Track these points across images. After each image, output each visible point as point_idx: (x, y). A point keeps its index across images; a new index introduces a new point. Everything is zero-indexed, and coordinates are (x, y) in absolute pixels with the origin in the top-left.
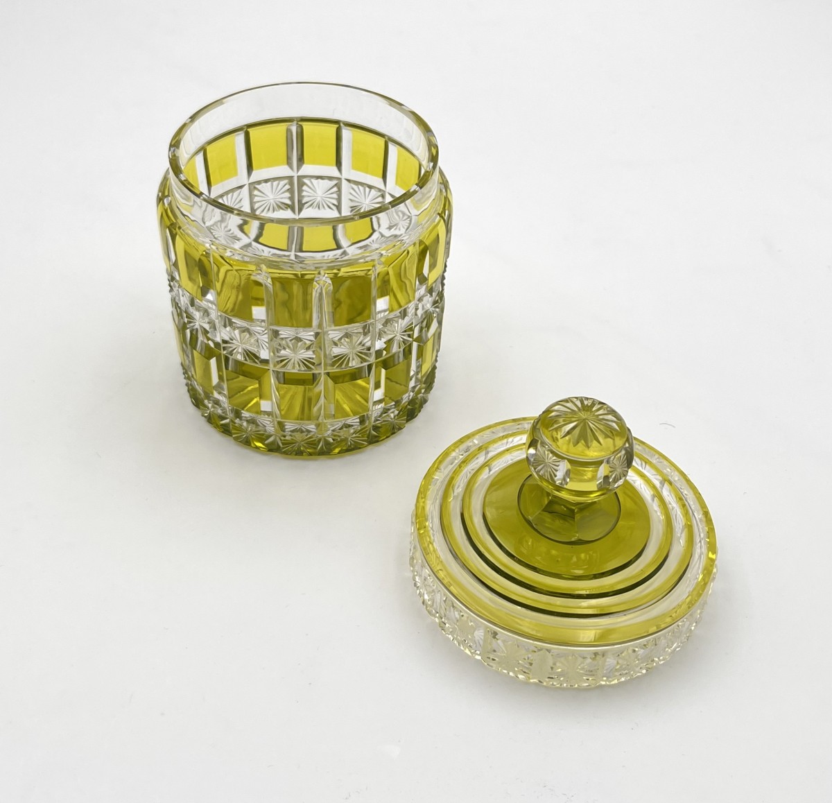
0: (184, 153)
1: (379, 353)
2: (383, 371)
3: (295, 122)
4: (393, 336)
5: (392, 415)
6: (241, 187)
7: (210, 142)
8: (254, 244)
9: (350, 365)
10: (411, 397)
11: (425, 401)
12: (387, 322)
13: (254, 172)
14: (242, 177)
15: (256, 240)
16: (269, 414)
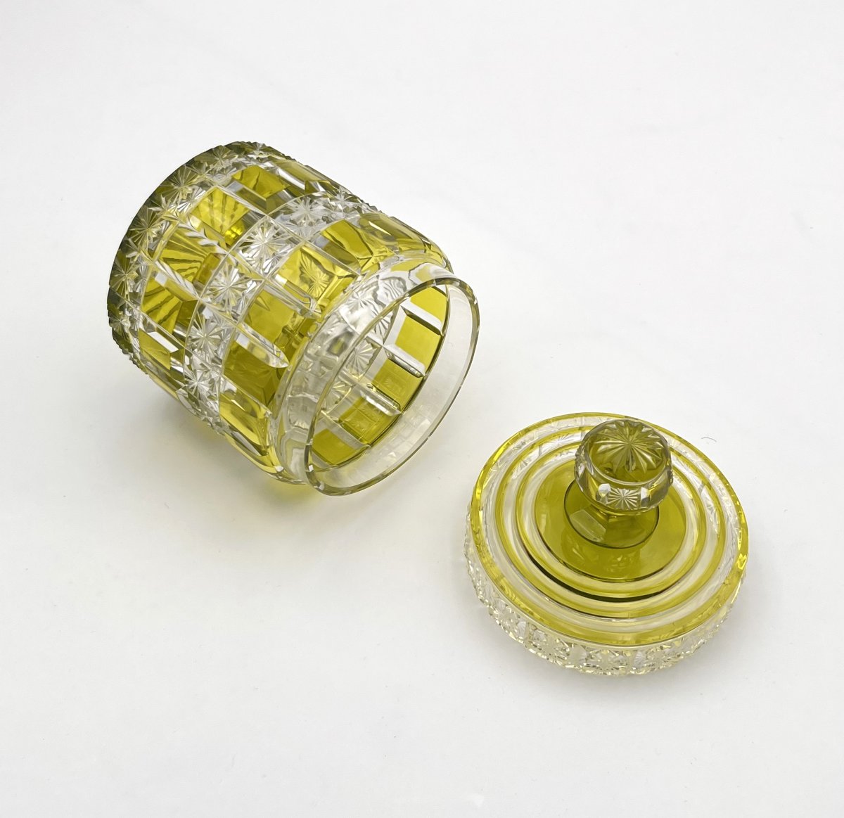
1: (190, 354)
2: (172, 349)
3: (424, 374)
4: (198, 378)
5: (125, 323)
7: (448, 303)
10: (134, 346)
12: (213, 383)
13: (405, 315)
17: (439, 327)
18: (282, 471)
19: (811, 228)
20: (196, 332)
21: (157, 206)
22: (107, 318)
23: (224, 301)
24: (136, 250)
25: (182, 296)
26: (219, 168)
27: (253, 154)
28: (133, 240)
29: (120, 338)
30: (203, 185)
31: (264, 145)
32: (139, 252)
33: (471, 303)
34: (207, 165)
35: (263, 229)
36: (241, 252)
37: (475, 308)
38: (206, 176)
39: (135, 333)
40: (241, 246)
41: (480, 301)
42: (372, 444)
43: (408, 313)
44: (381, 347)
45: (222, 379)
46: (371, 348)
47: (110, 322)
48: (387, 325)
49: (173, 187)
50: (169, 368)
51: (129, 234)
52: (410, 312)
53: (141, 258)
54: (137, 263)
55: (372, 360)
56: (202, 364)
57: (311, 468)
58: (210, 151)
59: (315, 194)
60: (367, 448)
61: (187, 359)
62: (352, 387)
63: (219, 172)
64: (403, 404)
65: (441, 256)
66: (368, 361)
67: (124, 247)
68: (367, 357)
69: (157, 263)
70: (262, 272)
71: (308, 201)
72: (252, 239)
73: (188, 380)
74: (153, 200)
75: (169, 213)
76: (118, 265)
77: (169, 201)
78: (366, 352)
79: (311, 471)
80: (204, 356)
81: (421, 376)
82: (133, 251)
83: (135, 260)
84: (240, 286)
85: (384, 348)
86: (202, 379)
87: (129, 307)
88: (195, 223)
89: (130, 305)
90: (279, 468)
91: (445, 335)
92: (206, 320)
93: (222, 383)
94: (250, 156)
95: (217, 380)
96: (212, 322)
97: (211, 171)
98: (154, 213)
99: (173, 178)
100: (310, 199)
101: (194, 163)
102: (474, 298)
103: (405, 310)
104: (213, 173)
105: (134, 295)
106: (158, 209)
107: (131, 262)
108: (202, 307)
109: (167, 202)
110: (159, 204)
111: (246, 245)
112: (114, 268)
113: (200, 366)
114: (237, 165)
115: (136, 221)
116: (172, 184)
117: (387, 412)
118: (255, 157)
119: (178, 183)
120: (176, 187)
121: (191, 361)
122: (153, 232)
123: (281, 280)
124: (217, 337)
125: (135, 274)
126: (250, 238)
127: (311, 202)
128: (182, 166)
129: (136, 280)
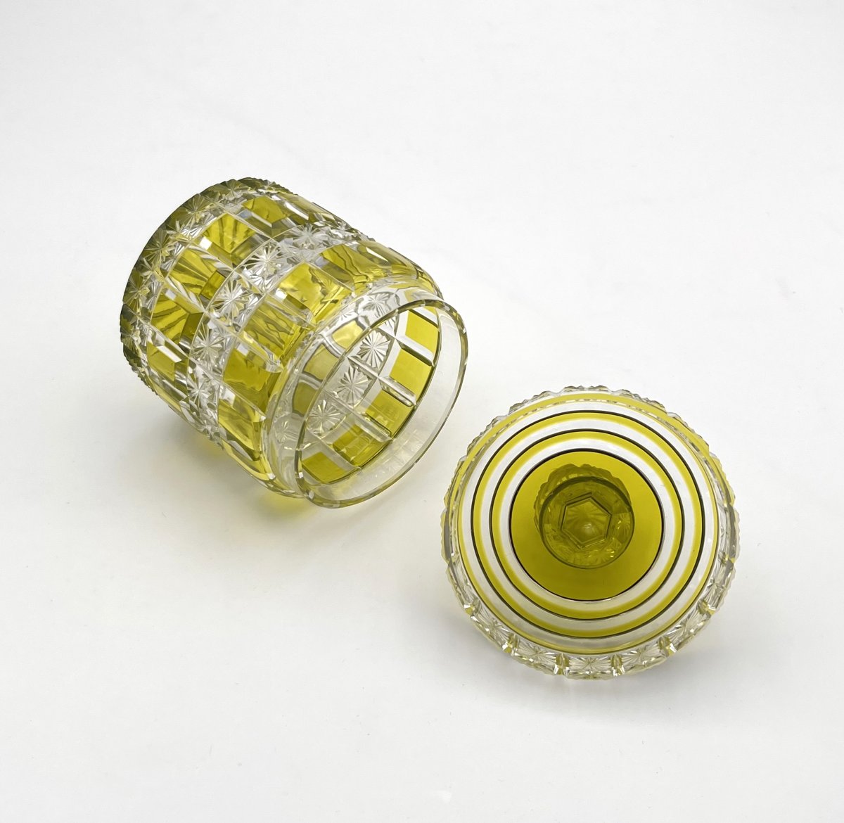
0: (443, 314)
1: (193, 365)
2: (177, 359)
3: (415, 404)
4: (200, 387)
5: (135, 339)
6: (395, 331)
7: (439, 334)
8: (355, 315)
9: (198, 337)
10: (142, 361)
11: (134, 369)
12: (213, 391)
13: (399, 348)
14: (401, 336)
15: (356, 319)
16: (199, 239)
17: (431, 358)
18: (274, 479)
19: (794, 292)
20: (200, 342)
21: (171, 229)
22: (119, 334)
23: (227, 314)
24: (150, 270)
25: (189, 310)
26: (231, 199)
27: (263, 188)
28: (147, 259)
29: (130, 354)
30: (216, 212)
31: (274, 183)
32: (153, 271)
33: (461, 332)
34: (219, 194)
35: (267, 250)
36: (245, 269)
37: (464, 336)
38: (218, 204)
39: (144, 349)
40: (246, 263)
41: (468, 329)
42: (363, 467)
43: (403, 347)
44: (376, 378)
45: (222, 387)
46: (367, 380)
47: (122, 337)
48: (382, 358)
49: (187, 212)
50: (173, 380)
51: (144, 253)
52: (404, 345)
53: (153, 277)
54: (150, 280)
55: (367, 391)
56: (204, 375)
57: (301, 475)
58: (224, 183)
59: (317, 223)
60: (358, 470)
61: (190, 370)
62: (346, 415)
63: (230, 202)
64: (394, 431)
65: (433, 284)
66: (363, 391)
67: (139, 267)
68: (363, 388)
69: (168, 279)
70: (264, 288)
71: (310, 229)
72: (257, 258)
73: (190, 389)
74: (169, 224)
75: (183, 236)
76: (132, 282)
77: (183, 225)
78: (362, 384)
79: (300, 477)
80: (206, 365)
81: (413, 404)
82: (147, 270)
83: (148, 278)
84: (243, 299)
85: (380, 380)
86: (203, 387)
87: (140, 323)
88: (206, 244)
89: (141, 321)
90: (271, 476)
91: (436, 366)
92: (210, 330)
93: (221, 391)
94: (260, 190)
95: (216, 388)
96: (215, 331)
97: (223, 201)
98: (168, 235)
99: (188, 205)
100: (312, 226)
101: (208, 193)
102: (463, 326)
103: (400, 343)
104: (225, 202)
105: (145, 312)
106: (171, 232)
107: (144, 280)
108: (207, 320)
109: (180, 225)
110: (174, 228)
111: (250, 264)
112: (128, 285)
113: (202, 377)
114: (248, 197)
115: (151, 242)
116: (187, 210)
117: (379, 439)
118: (264, 191)
119: (192, 210)
120: (190, 213)
121: (194, 372)
122: (166, 252)
123: (281, 295)
124: (219, 345)
125: (148, 291)
126: (254, 257)
127: (313, 229)
128: (197, 195)
129: (148, 297)
